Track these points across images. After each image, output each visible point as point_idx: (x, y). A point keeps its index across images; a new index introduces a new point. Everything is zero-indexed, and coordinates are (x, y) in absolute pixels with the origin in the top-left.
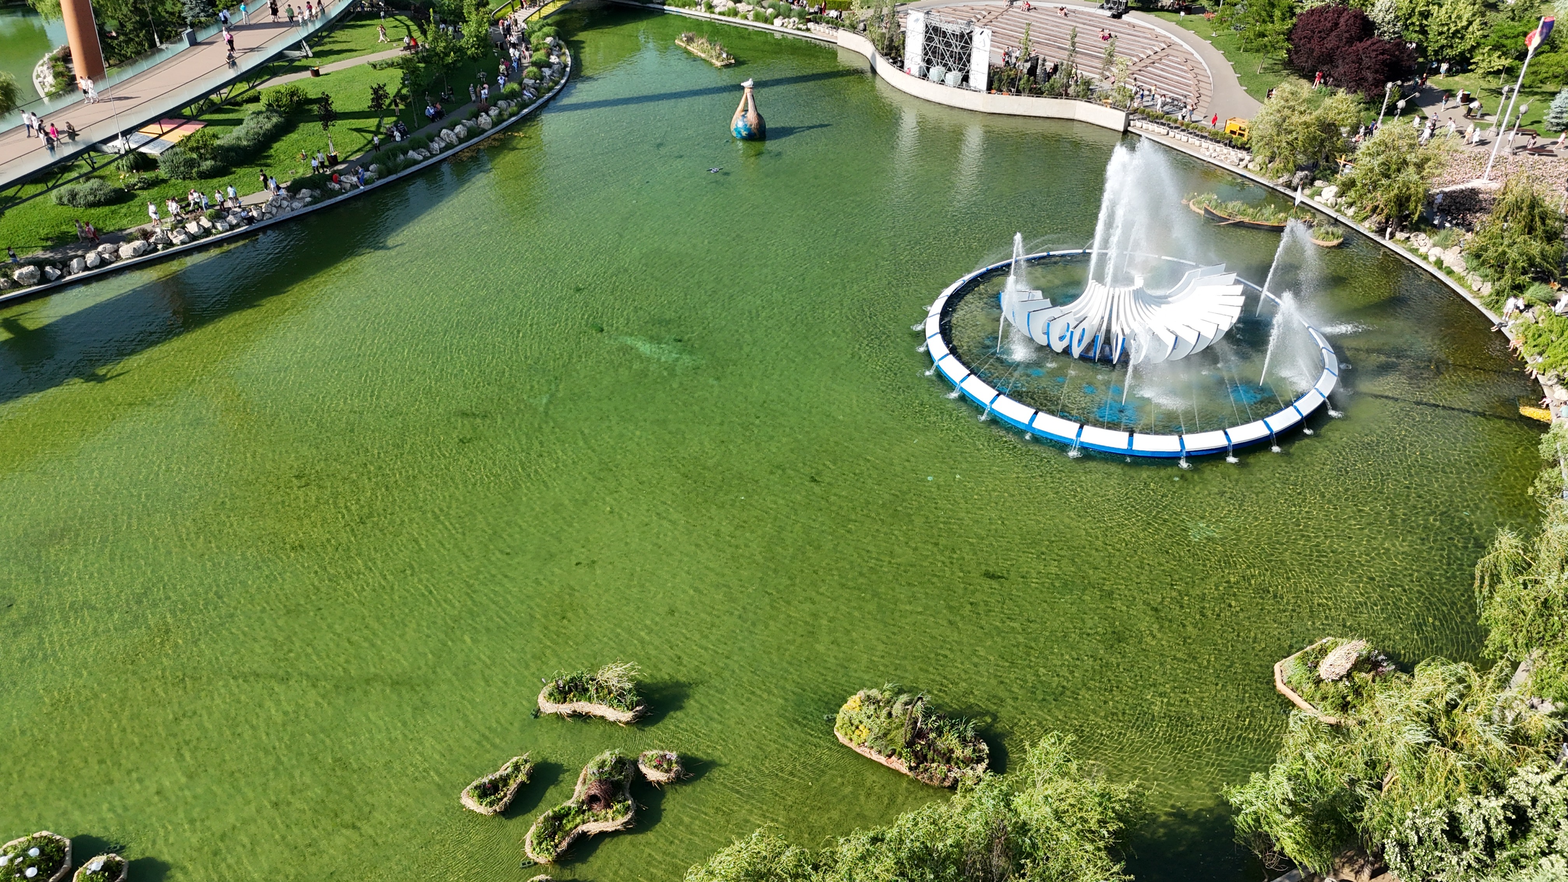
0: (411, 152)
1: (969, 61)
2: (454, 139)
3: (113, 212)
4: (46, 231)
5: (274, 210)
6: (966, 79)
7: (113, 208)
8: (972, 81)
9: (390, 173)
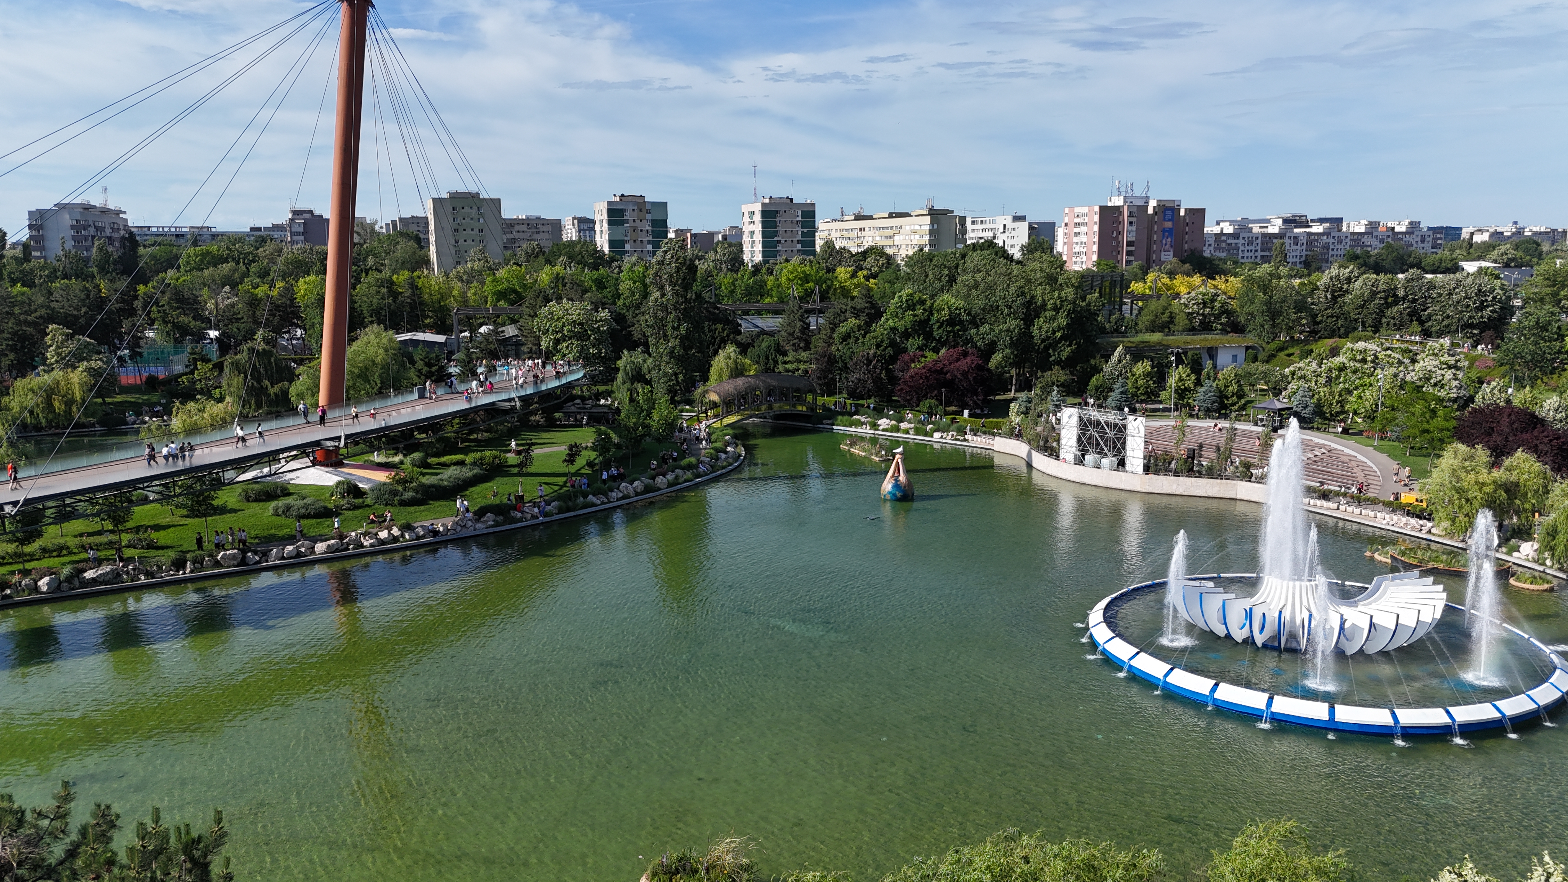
0: (590, 497)
1: (1124, 449)
2: (632, 493)
3: (318, 524)
4: (256, 532)
5: (459, 528)
6: (1122, 463)
7: (319, 520)
8: (1128, 467)
9: (569, 510)
